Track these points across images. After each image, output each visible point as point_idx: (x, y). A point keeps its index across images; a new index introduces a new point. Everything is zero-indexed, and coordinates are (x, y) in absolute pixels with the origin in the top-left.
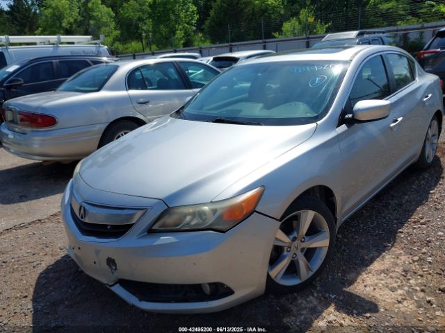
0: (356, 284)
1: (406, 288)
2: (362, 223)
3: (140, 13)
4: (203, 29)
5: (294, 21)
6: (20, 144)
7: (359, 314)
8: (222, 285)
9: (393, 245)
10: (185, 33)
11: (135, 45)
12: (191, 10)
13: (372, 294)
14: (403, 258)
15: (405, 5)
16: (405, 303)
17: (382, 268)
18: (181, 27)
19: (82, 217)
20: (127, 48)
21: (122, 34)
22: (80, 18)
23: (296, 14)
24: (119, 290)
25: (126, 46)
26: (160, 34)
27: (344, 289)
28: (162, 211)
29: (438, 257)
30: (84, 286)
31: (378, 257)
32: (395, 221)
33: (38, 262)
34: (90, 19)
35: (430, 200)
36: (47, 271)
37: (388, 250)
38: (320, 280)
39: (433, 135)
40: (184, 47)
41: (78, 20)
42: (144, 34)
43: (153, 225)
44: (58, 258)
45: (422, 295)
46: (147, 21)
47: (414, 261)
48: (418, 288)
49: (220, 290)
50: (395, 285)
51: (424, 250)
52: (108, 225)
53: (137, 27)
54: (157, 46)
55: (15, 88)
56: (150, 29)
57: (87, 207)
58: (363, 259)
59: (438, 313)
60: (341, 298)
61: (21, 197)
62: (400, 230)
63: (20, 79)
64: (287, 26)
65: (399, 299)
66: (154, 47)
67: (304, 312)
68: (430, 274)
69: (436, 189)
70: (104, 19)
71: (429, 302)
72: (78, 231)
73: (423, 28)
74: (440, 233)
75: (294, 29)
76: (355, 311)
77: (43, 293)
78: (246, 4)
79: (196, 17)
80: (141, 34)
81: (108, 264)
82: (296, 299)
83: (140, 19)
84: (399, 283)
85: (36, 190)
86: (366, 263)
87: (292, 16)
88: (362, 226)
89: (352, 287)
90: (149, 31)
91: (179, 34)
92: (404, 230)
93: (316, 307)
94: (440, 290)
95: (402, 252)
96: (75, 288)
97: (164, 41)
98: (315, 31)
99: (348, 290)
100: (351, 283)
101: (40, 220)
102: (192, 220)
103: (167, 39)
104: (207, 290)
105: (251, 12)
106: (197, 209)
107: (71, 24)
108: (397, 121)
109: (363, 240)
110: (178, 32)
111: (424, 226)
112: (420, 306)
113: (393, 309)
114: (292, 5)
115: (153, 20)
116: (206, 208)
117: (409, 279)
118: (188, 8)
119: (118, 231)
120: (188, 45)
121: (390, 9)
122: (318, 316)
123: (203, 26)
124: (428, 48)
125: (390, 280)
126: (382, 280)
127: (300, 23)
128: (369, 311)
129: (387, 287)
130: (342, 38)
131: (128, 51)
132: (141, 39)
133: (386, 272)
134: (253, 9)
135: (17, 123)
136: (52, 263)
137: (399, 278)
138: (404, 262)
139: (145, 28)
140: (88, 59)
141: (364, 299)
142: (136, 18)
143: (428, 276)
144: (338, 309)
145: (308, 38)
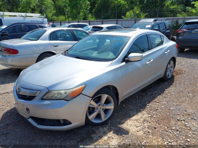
0: (124, 124)
1: (142, 127)
2: (135, 101)
3: (65, 4)
4: (92, 12)
5: (131, 11)
6: (3, 60)
7: (121, 135)
8: (67, 120)
9: (143, 110)
10: (84, 14)
11: (62, 18)
12: (87, 4)
13: (129, 128)
14: (145, 115)
15: (181, 7)
16: (140, 132)
17: (136, 118)
18: (83, 11)
19: (19, 92)
20: (58, 19)
21: (56, 12)
22: (39, 4)
23: (132, 8)
24: (31, 120)
25: (58, 18)
26: (73, 13)
27: (119, 126)
28: (46, 92)
29: (158, 116)
30: (20, 119)
31: (136, 114)
32: (147, 101)
33: (4, 109)
34: (43, 5)
35: (164, 93)
36: (7, 112)
37: (141, 112)
38: (111, 122)
39: (171, 67)
40: (83, 20)
41: (38, 5)
42: (66, 13)
43: (43, 97)
44: (12, 108)
45: (147, 129)
46: (68, 7)
47: (149, 117)
48: (147, 127)
49: (66, 122)
50: (138, 125)
51: (154, 113)
52: (27, 96)
53: (63, 10)
54: (72, 19)
55: (5, 36)
56: (69, 11)
57: (21, 88)
58: (130, 115)
59: (150, 136)
60: (116, 129)
61: (2, 82)
62: (148, 105)
63: (7, 32)
64: (128, 14)
65: (138, 130)
66: (70, 19)
67: (101, 133)
68: (153, 122)
69: (168, 89)
70: (49, 5)
71: (149, 132)
72: (17, 97)
73: (184, 19)
74: (163, 107)
75: (131, 15)
76: (120, 134)
77: (4, 121)
78: (112, 3)
79: (90, 7)
80: (65, 13)
81: (27, 110)
82: (99, 128)
83: (65, 6)
84: (140, 125)
85: (8, 80)
86: (130, 116)
87: (131, 9)
88: (134, 102)
89: (122, 125)
90: (69, 12)
91: (81, 14)
92: (150, 105)
93: (106, 131)
94: (154, 128)
95: (146, 113)
96: (17, 119)
97: (75, 17)
98: (140, 16)
99: (120, 126)
100: (122, 123)
101: (8, 92)
102: (57, 96)
103: (76, 15)
104: (62, 122)
105: (113, 6)
106: (60, 92)
107: (34, 6)
108: (150, 61)
109: (133, 107)
110: (81, 13)
111: (158, 103)
112: (145, 133)
113: (134, 134)
114: (131, 4)
115: (71, 7)
116: (62, 92)
117: (144, 123)
118: (86, 3)
119: (30, 98)
120: (85, 19)
121: (174, 8)
122: (105, 135)
123: (92, 11)
124: (181, 29)
125: (138, 123)
126: (134, 123)
127: (134, 13)
128: (125, 134)
129: (135, 126)
130: (147, 21)
131: (59, 20)
132: (65, 15)
133: (137, 120)
134: (114, 5)
135: (2, 52)
136: (9, 109)
137: (141, 123)
138: (145, 117)
139: (67, 10)
140: (37, 25)
141: (124, 130)
142: (63, 6)
143: (153, 123)
144: (114, 133)
145: (136, 20)
